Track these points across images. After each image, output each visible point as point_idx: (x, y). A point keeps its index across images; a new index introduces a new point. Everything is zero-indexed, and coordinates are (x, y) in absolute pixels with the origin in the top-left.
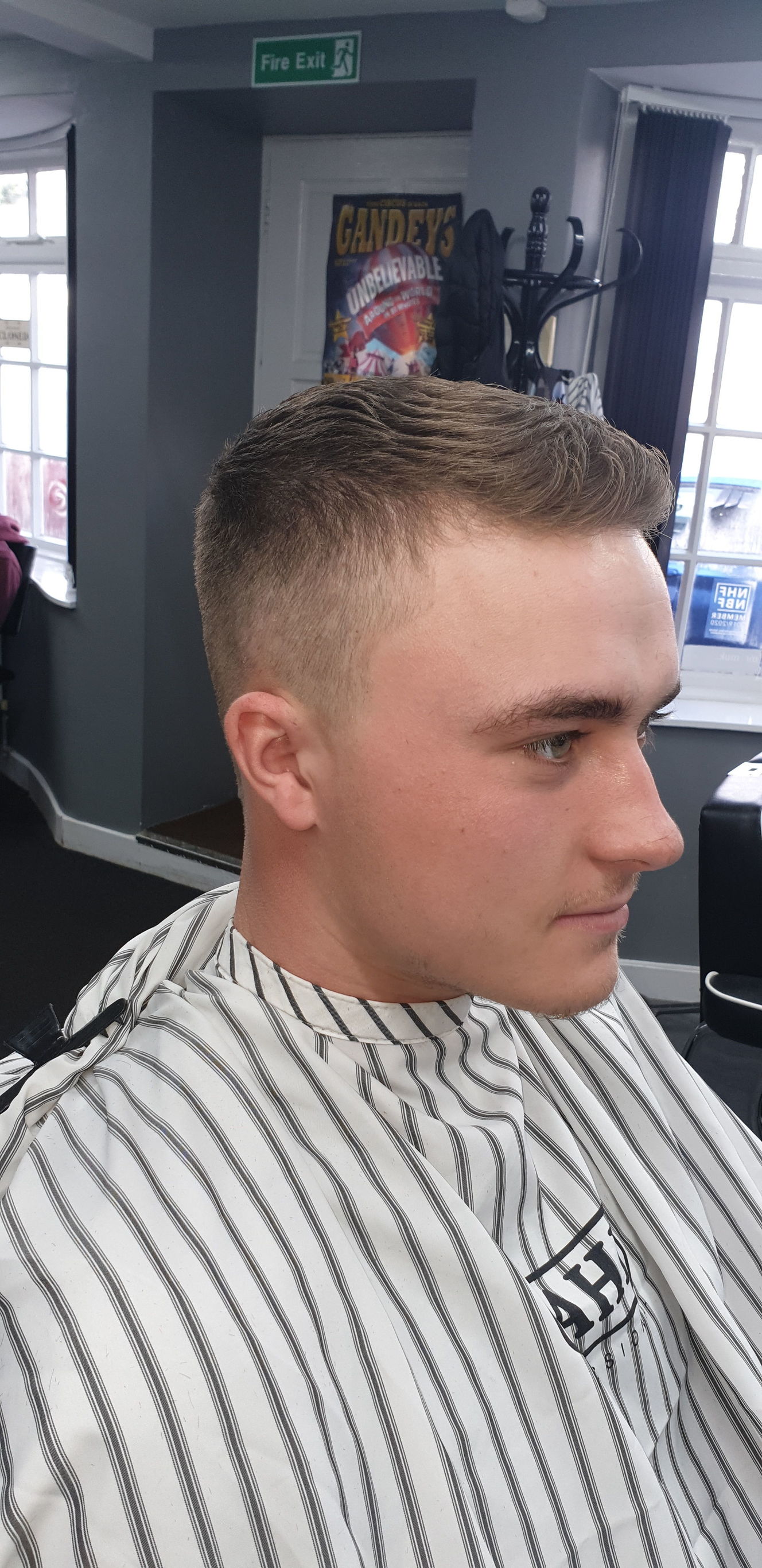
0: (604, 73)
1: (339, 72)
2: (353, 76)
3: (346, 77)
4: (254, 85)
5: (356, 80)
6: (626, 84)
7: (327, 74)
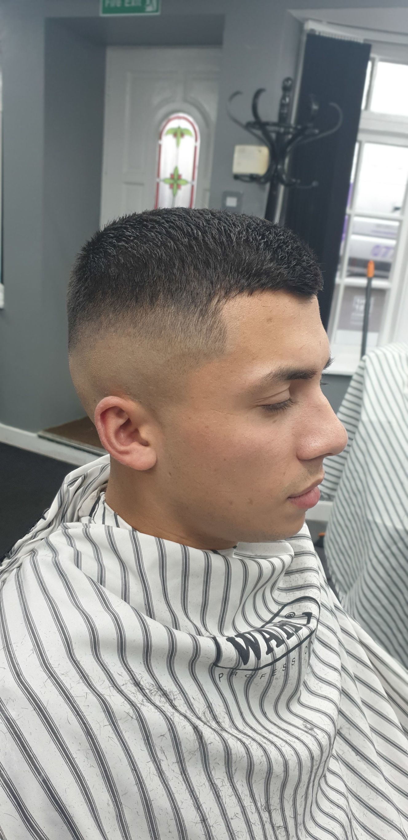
0: (297, 13)
1: (149, 9)
2: (157, 11)
3: (152, 12)
4: (102, 15)
5: (158, 14)
6: (307, 20)
7: (141, 9)
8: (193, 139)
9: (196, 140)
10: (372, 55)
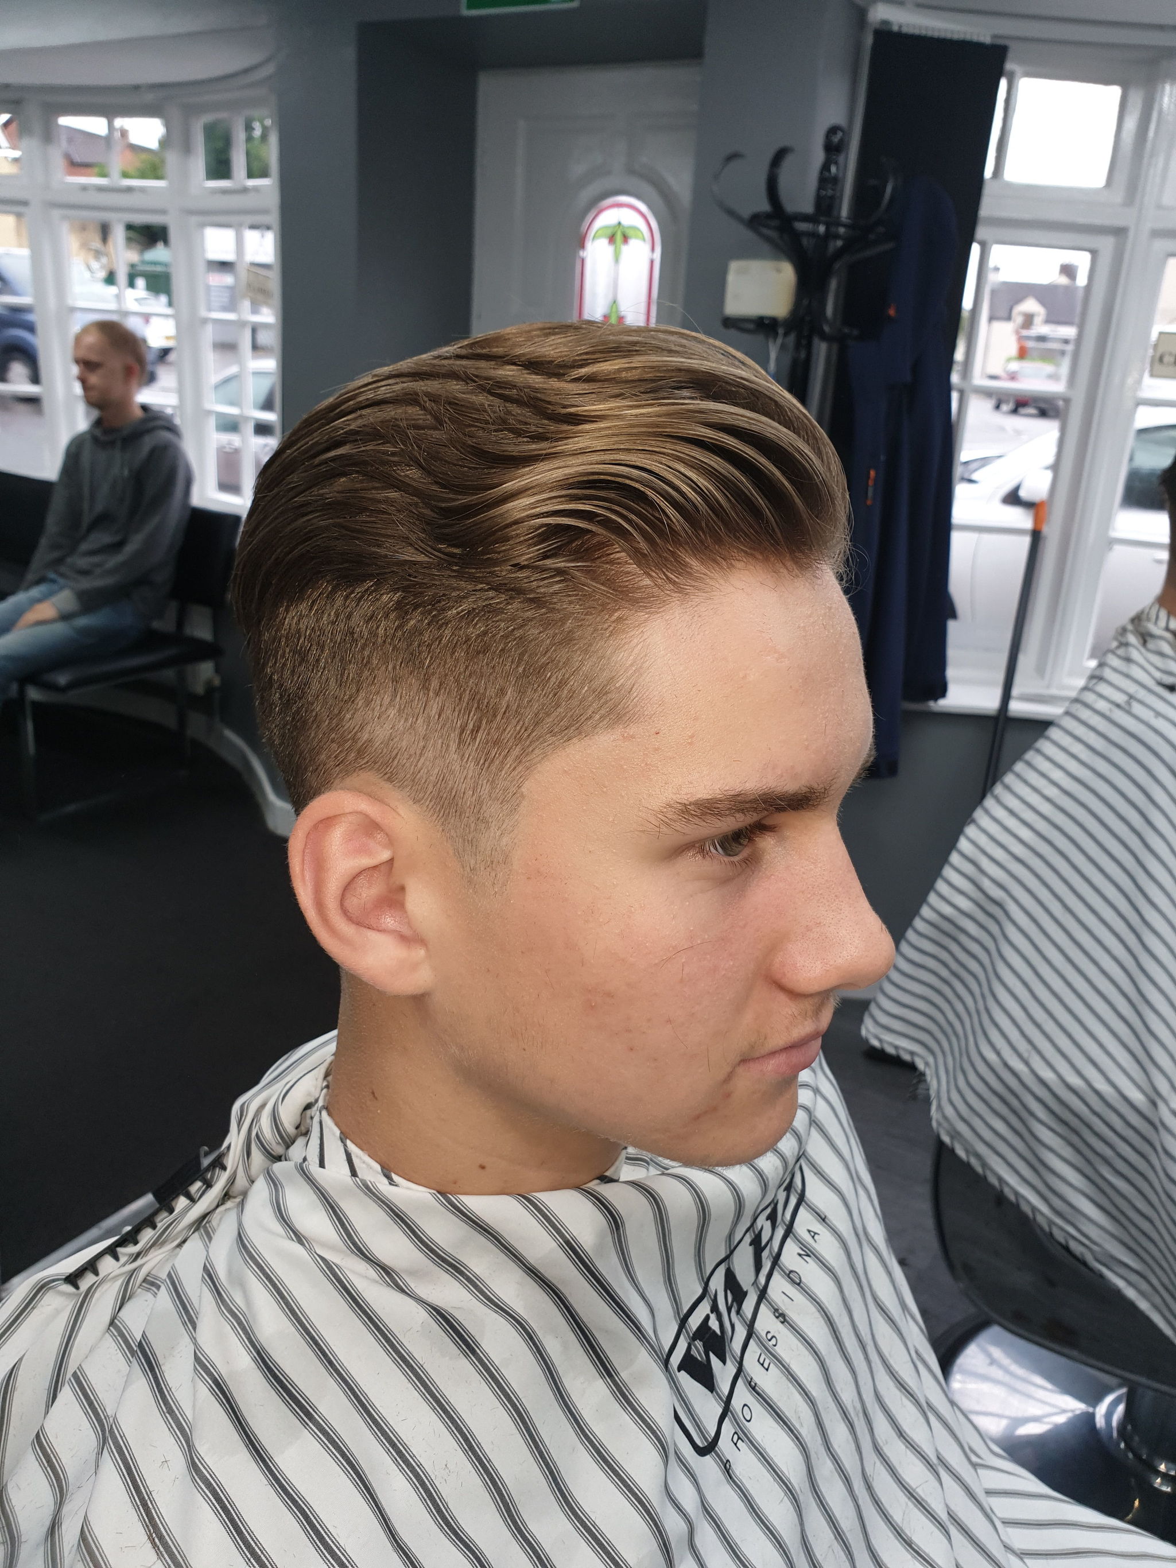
2: (572, 0)
3: (563, 1)
4: (466, 12)
5: (574, 5)
8: (647, 247)
9: (653, 249)
10: (1009, 66)
